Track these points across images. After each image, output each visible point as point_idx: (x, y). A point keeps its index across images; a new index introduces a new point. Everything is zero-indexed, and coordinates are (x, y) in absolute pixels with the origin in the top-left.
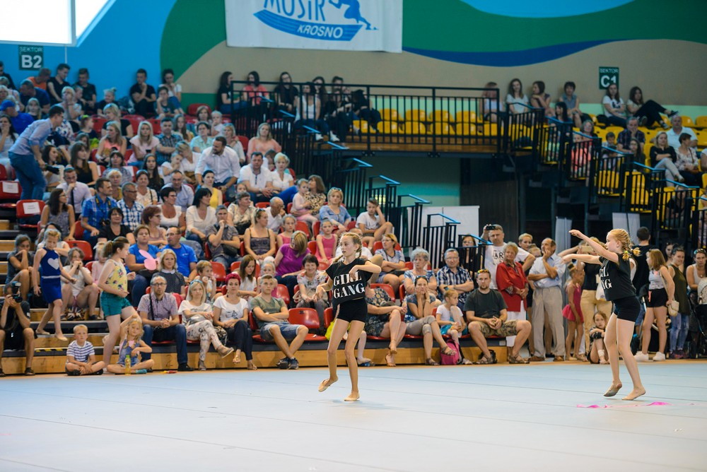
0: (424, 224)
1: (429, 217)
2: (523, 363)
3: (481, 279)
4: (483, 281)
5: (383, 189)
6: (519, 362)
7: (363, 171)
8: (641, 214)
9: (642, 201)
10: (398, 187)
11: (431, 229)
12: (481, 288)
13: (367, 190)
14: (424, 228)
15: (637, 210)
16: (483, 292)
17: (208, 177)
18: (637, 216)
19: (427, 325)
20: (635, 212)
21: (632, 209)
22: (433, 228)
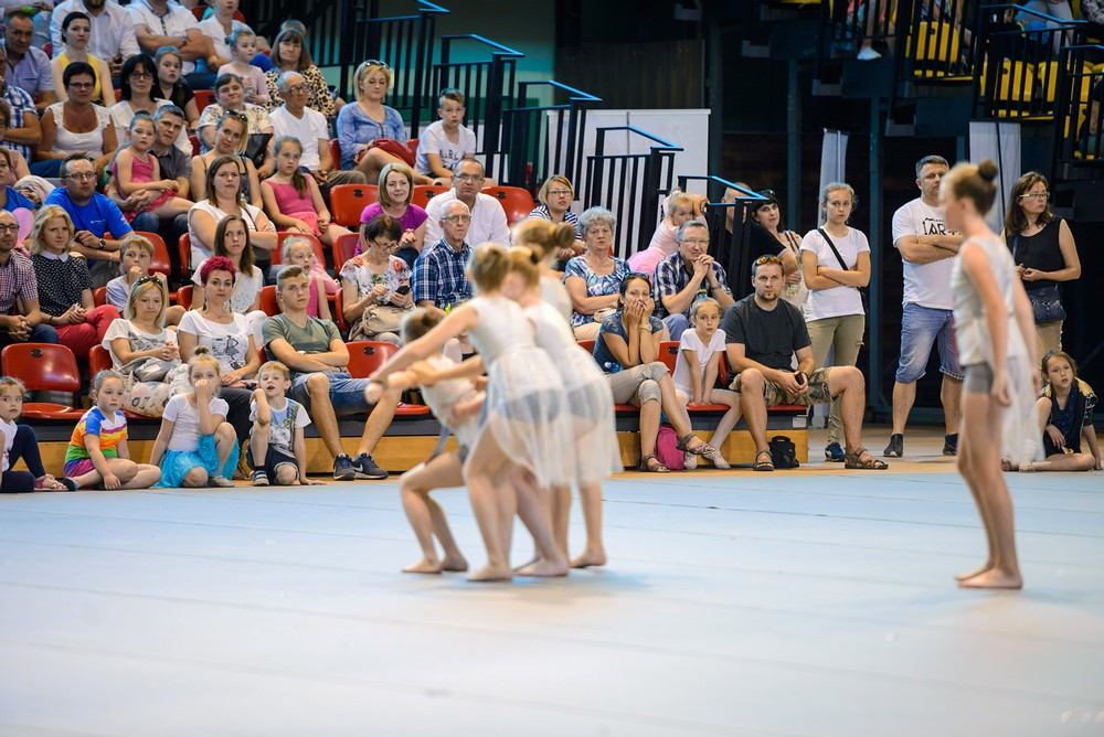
0: (590, 149)
1: (601, 132)
2: (873, 468)
3: (764, 278)
4: (768, 283)
5: (479, 66)
6: (866, 466)
7: (429, 22)
8: (1024, 124)
9: (1016, 92)
10: (519, 63)
11: (607, 163)
12: (763, 298)
13: (436, 67)
14: (590, 159)
15: (1014, 113)
16: (766, 307)
17: (76, 29)
18: (1016, 128)
19: (650, 382)
20: (1008, 119)
21: (1002, 113)
22: (613, 159)
